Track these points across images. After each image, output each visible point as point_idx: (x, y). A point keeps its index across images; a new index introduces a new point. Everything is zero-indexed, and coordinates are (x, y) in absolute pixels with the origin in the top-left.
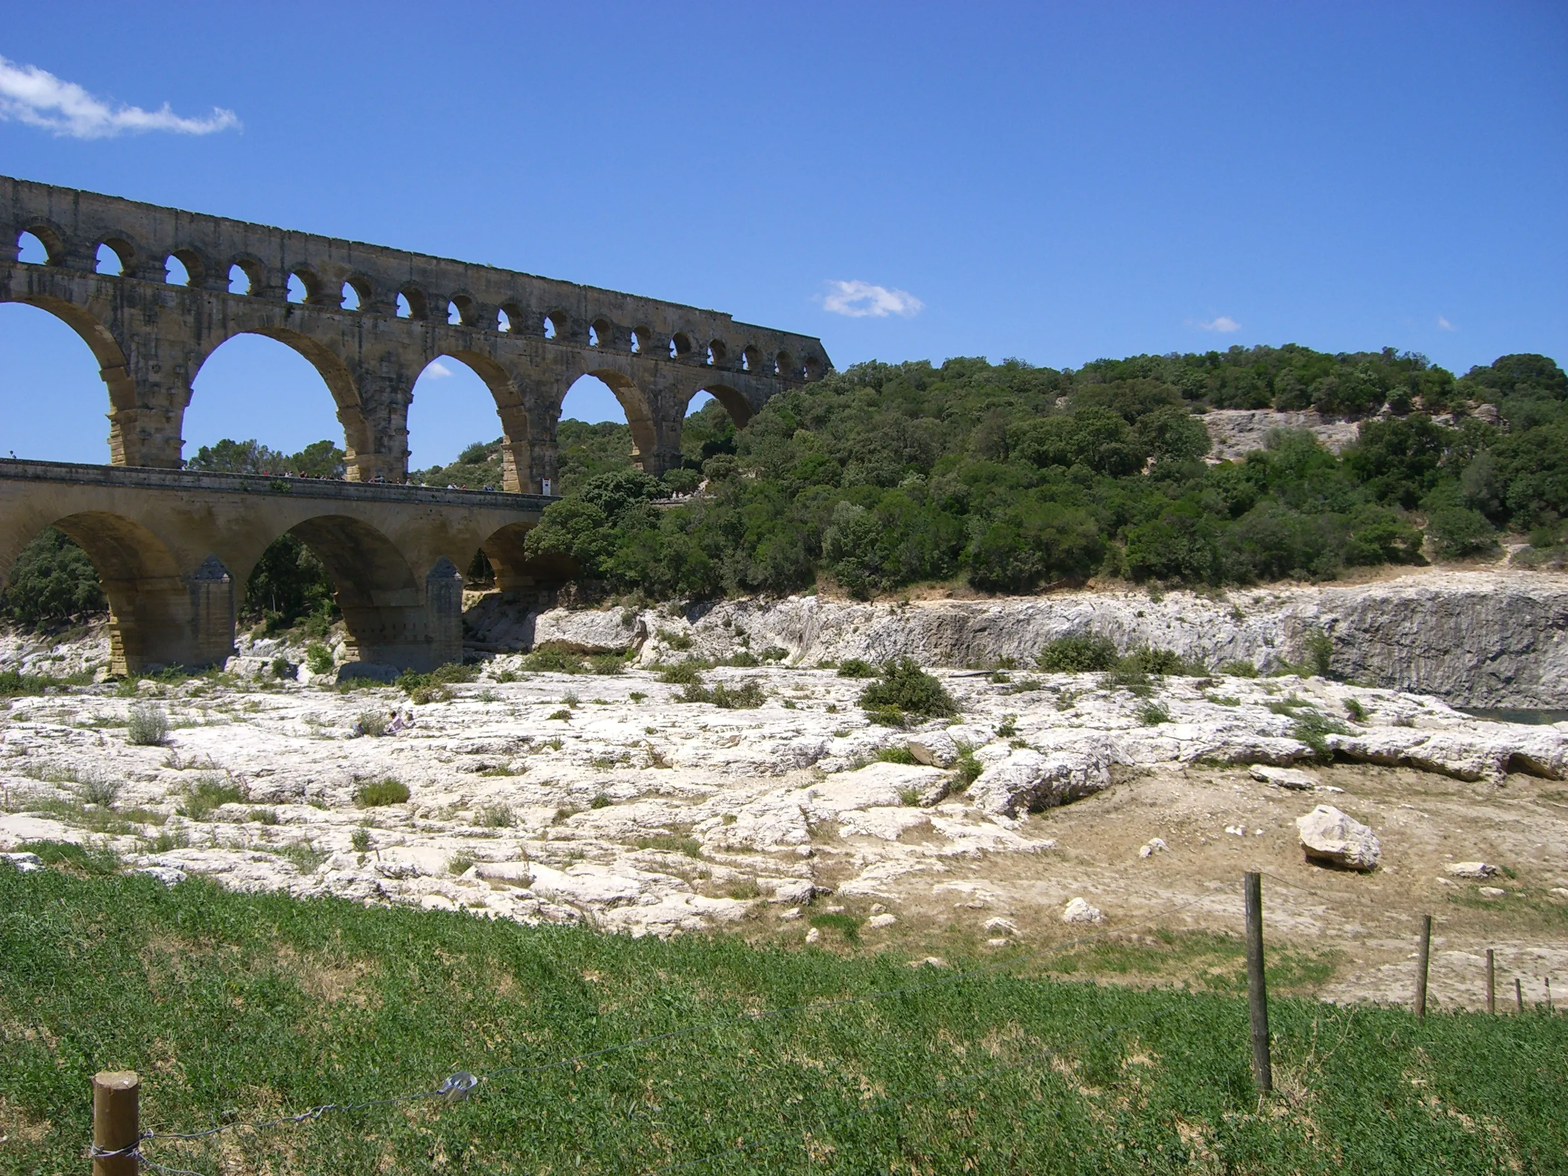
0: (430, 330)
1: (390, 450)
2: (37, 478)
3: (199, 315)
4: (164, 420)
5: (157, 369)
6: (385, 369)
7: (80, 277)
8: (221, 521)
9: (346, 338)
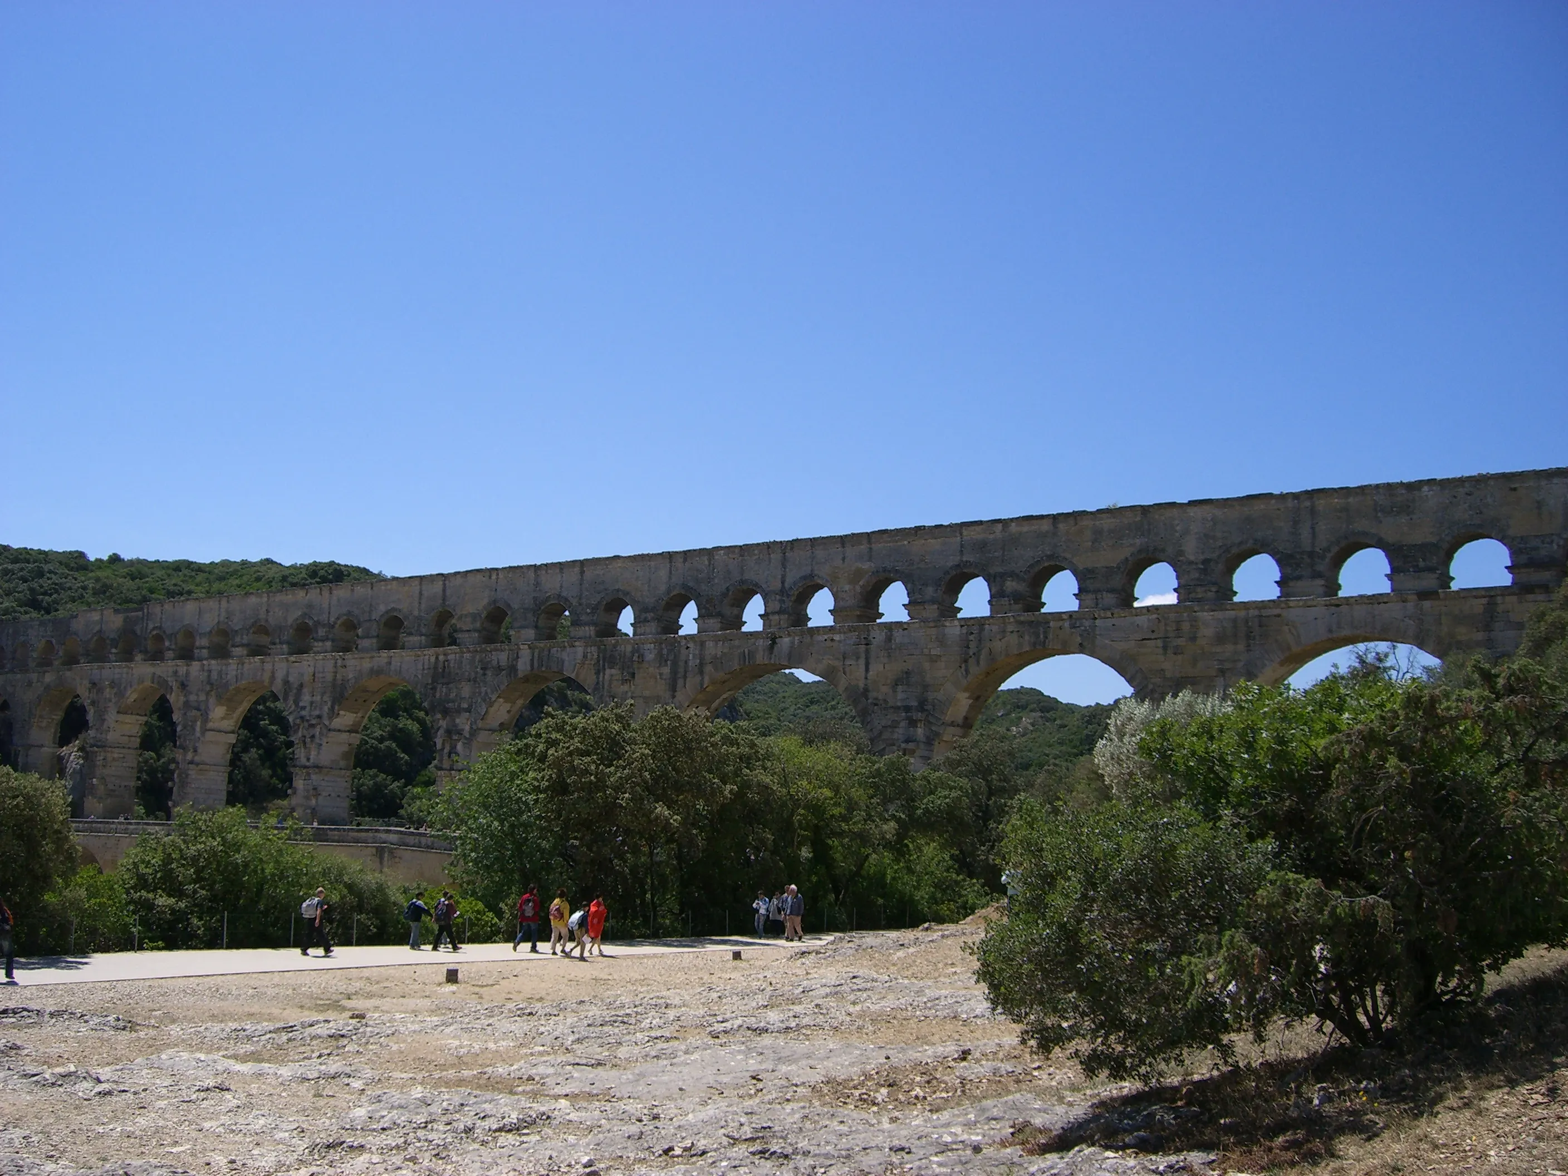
6: (900, 696)
9: (848, 662)
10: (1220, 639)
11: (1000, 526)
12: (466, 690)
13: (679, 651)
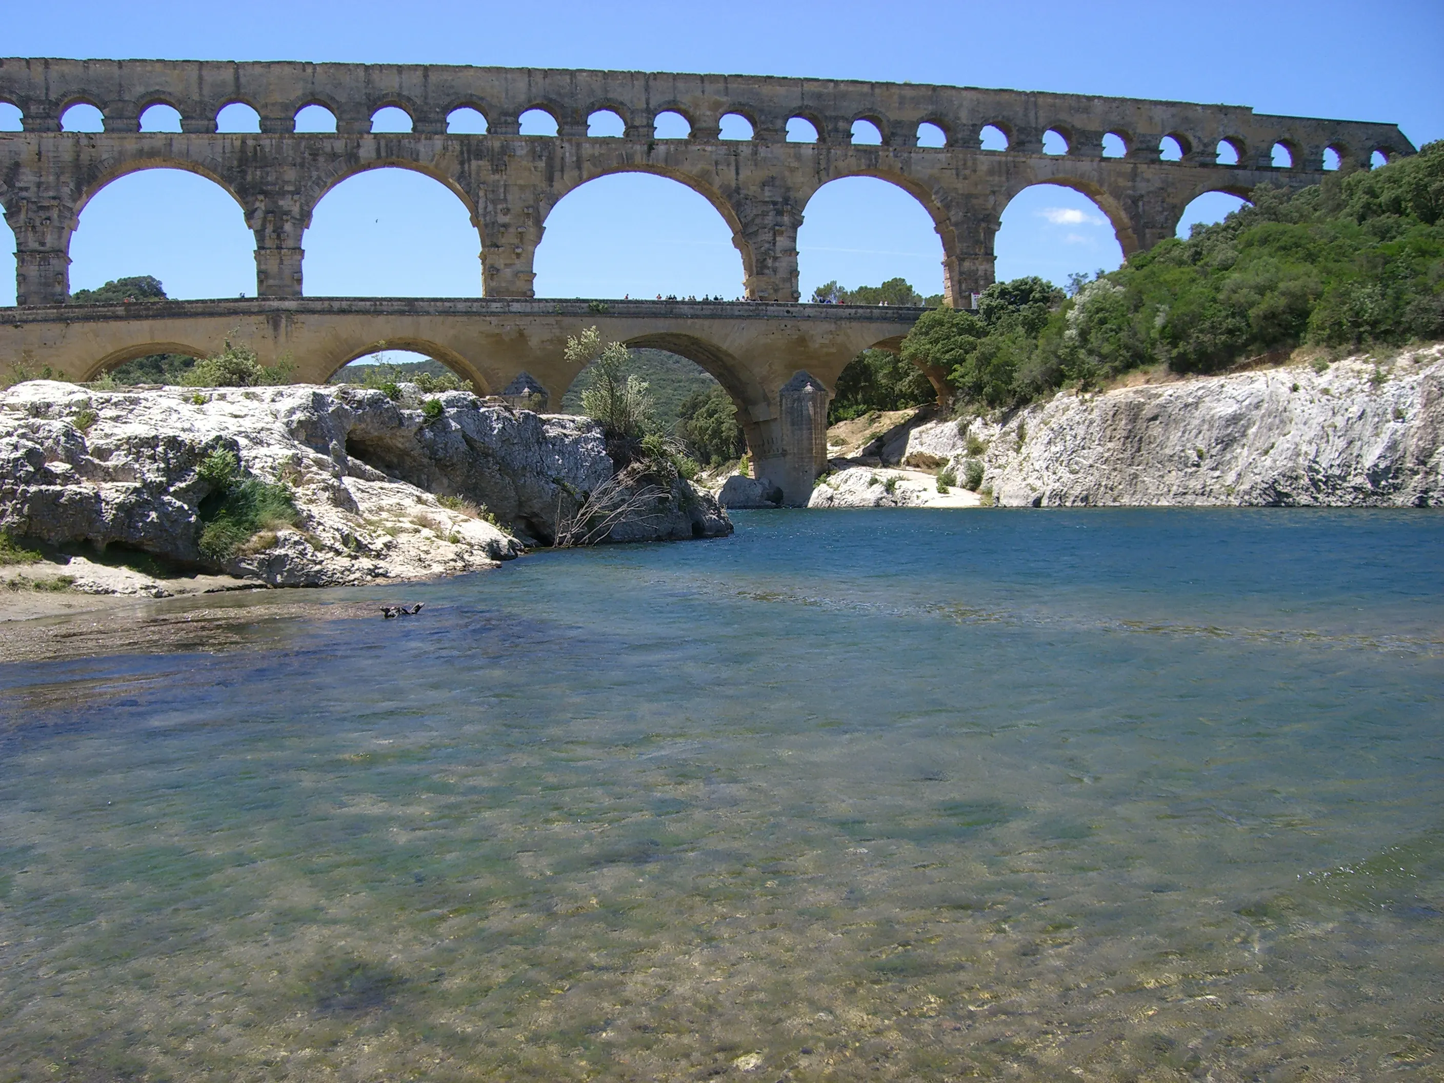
0: (824, 152)
1: (775, 271)
2: (342, 312)
3: (550, 159)
4: (514, 256)
5: (507, 211)
6: (767, 194)
7: (426, 139)
8: (534, 342)
9: (720, 167)
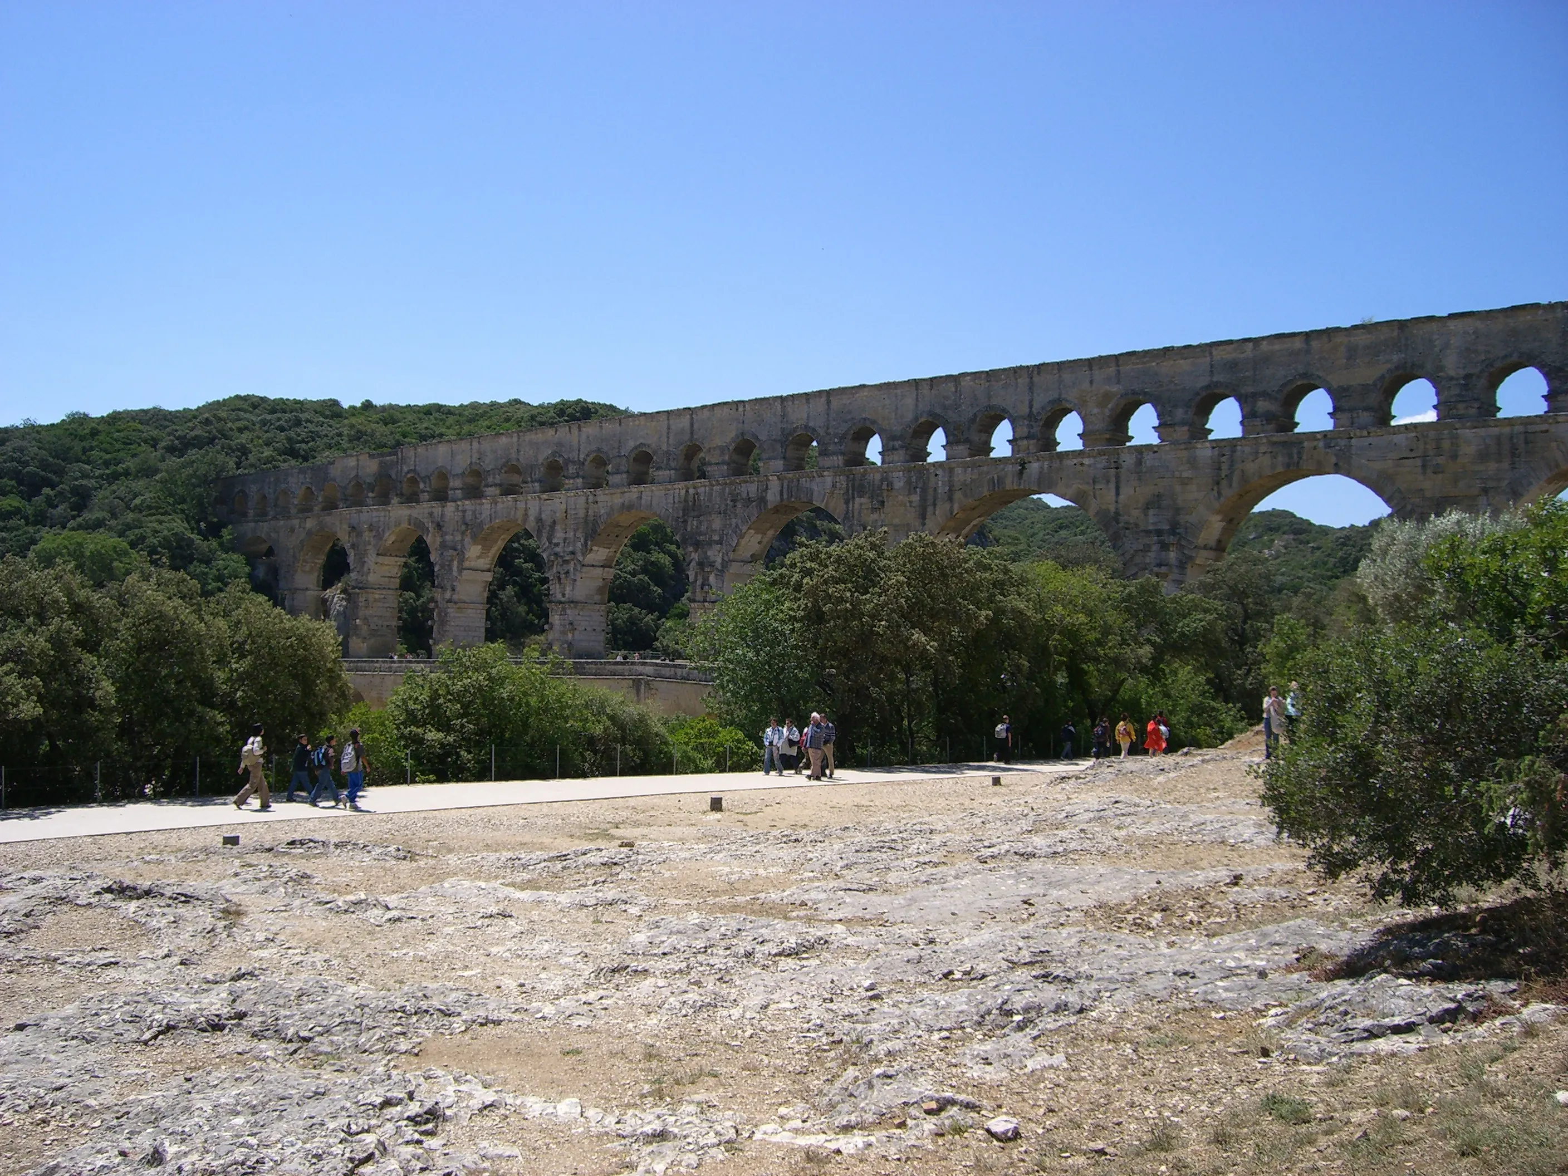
6: (1151, 519)
9: (1097, 487)
10: (1483, 456)
11: (1251, 345)
12: (717, 523)
13: (928, 478)
